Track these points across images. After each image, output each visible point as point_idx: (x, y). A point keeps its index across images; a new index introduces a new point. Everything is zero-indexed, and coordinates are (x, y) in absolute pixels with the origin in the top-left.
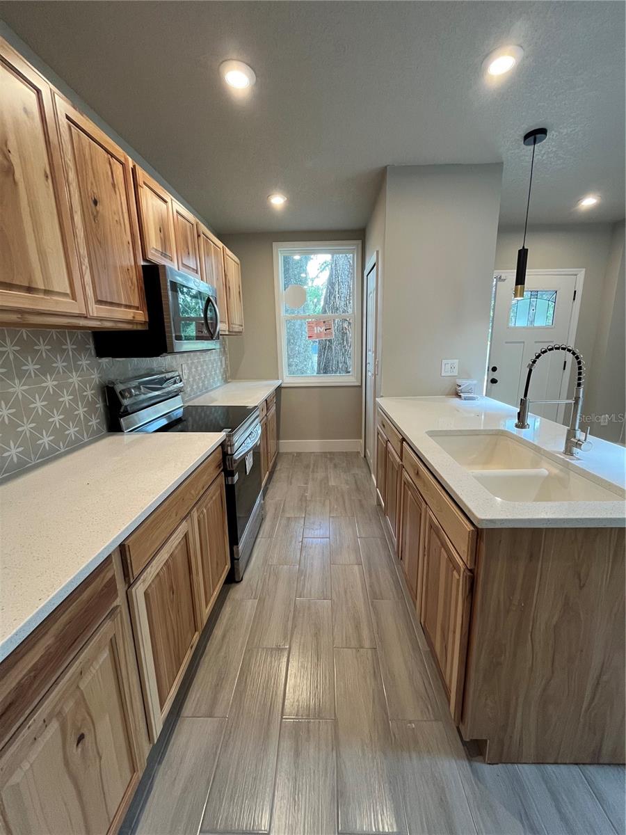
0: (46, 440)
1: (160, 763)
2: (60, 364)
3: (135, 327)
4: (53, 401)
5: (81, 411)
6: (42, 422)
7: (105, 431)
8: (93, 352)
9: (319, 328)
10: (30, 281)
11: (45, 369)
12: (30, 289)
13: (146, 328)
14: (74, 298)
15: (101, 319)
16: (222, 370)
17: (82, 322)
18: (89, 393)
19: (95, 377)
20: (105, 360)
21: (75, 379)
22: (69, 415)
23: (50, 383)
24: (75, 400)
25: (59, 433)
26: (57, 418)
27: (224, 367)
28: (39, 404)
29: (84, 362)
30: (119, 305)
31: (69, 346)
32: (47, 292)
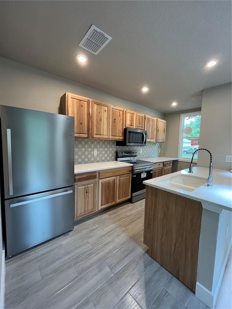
0: (103, 159)
1: (99, 216)
2: (108, 146)
3: (120, 140)
4: (106, 152)
5: (111, 155)
6: (103, 155)
7: (115, 160)
8: (116, 145)
9: (196, 142)
10: (101, 133)
11: (106, 147)
12: (100, 135)
13: (123, 140)
14: (107, 136)
15: (112, 139)
16: (158, 153)
17: (108, 139)
18: (113, 152)
19: (115, 149)
20: (118, 146)
21: (111, 149)
22: (108, 155)
23: (106, 149)
24: (110, 153)
25: (106, 158)
26: (106, 155)
27: (159, 152)
28: (103, 152)
29: (113, 146)
30: (117, 136)
31: (111, 143)
32: (103, 135)
